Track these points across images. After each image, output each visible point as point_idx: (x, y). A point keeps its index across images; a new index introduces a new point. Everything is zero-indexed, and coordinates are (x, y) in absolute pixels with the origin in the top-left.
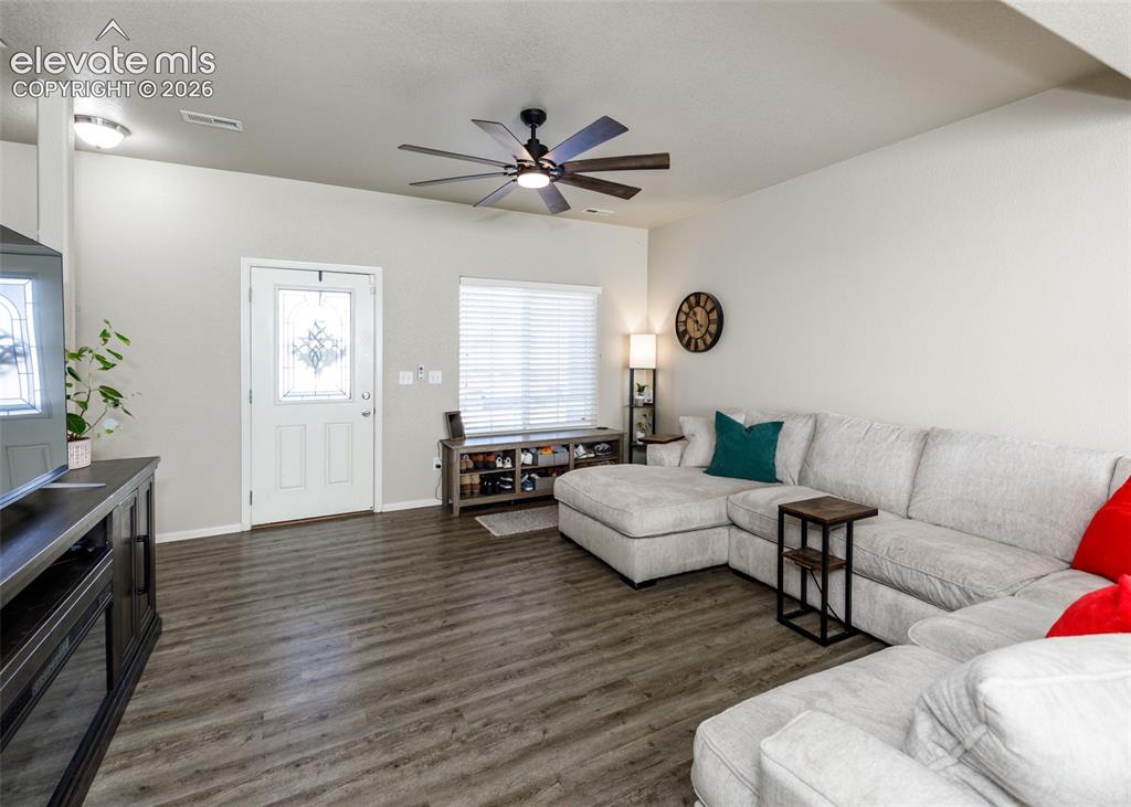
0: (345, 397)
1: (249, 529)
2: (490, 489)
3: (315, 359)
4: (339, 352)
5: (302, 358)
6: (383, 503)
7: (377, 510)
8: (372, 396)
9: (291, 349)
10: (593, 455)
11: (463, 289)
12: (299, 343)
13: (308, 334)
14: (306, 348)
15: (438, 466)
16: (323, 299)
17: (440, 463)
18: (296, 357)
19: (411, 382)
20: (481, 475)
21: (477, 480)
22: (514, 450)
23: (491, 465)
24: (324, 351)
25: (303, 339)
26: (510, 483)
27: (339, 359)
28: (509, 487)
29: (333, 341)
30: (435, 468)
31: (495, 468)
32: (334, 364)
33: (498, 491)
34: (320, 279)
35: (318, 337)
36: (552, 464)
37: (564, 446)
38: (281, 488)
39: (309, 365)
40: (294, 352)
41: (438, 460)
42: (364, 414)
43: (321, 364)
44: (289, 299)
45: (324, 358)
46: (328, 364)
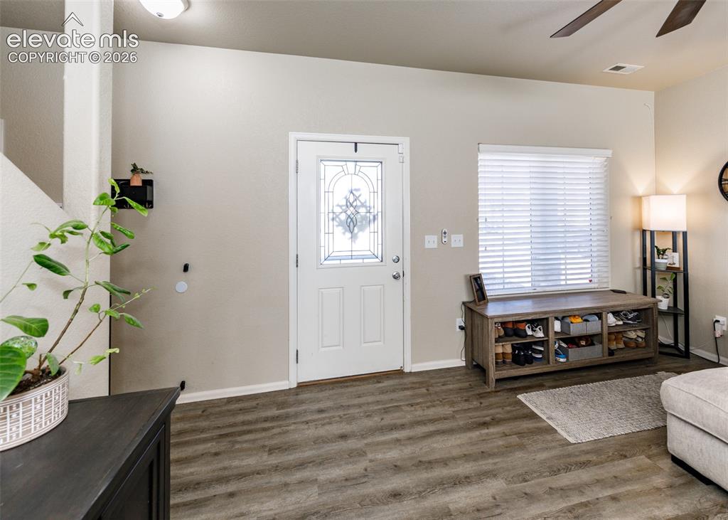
0: (377, 260)
1: (295, 386)
2: (522, 359)
3: (351, 225)
4: (372, 217)
5: (340, 224)
6: (413, 363)
7: (407, 370)
8: (401, 260)
9: (331, 215)
10: (621, 323)
11: (480, 157)
12: (338, 210)
13: (345, 201)
14: (344, 214)
15: (461, 328)
16: (358, 168)
17: (463, 324)
18: (335, 223)
19: (435, 246)
20: (512, 345)
21: (509, 349)
22: (547, 319)
23: (523, 334)
24: (358, 216)
25: (341, 207)
26: (540, 352)
27: (372, 225)
28: (540, 356)
29: (366, 207)
30: (458, 330)
31: (527, 336)
32: (367, 230)
33: (529, 360)
34: (356, 150)
35: (354, 204)
36: (584, 333)
37: (596, 314)
38: (323, 347)
39: (346, 231)
40: (333, 219)
41: (460, 321)
42: (395, 277)
43: (356, 230)
44: (330, 170)
45: (359, 224)
46: (362, 229)
